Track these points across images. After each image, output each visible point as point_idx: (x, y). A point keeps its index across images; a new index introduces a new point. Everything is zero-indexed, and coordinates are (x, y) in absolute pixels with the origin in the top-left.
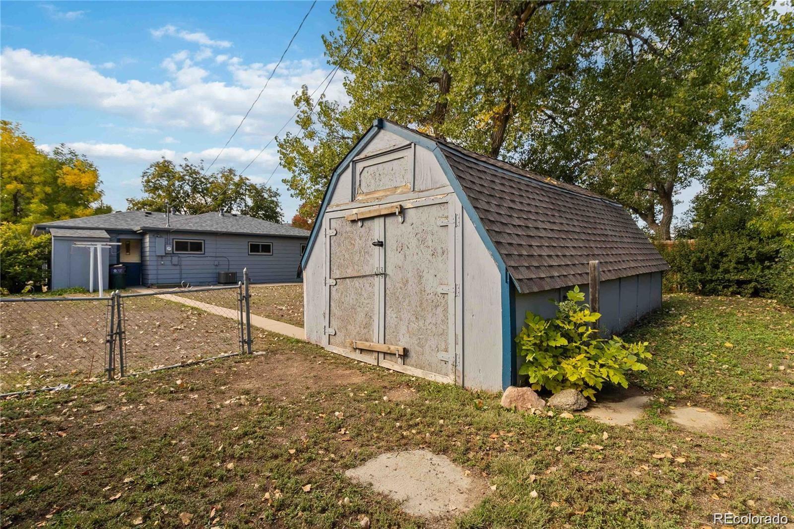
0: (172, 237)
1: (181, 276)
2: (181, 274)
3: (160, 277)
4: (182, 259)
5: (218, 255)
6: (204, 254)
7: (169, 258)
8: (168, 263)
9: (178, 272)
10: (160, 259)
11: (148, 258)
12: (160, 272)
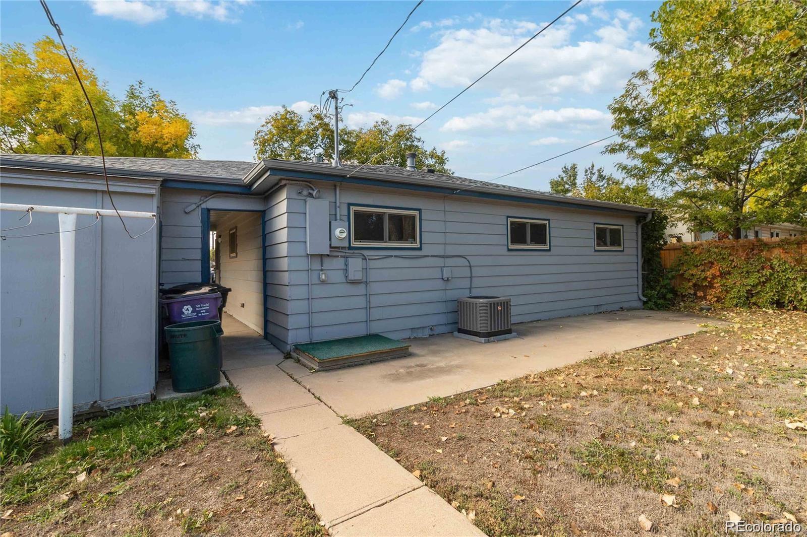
0: (344, 198)
1: (368, 314)
2: (368, 308)
3: (317, 320)
4: (373, 264)
5: (451, 251)
6: (420, 249)
7: (339, 263)
8: (338, 276)
9: (361, 302)
10: (316, 265)
11: (284, 264)
12: (317, 305)
